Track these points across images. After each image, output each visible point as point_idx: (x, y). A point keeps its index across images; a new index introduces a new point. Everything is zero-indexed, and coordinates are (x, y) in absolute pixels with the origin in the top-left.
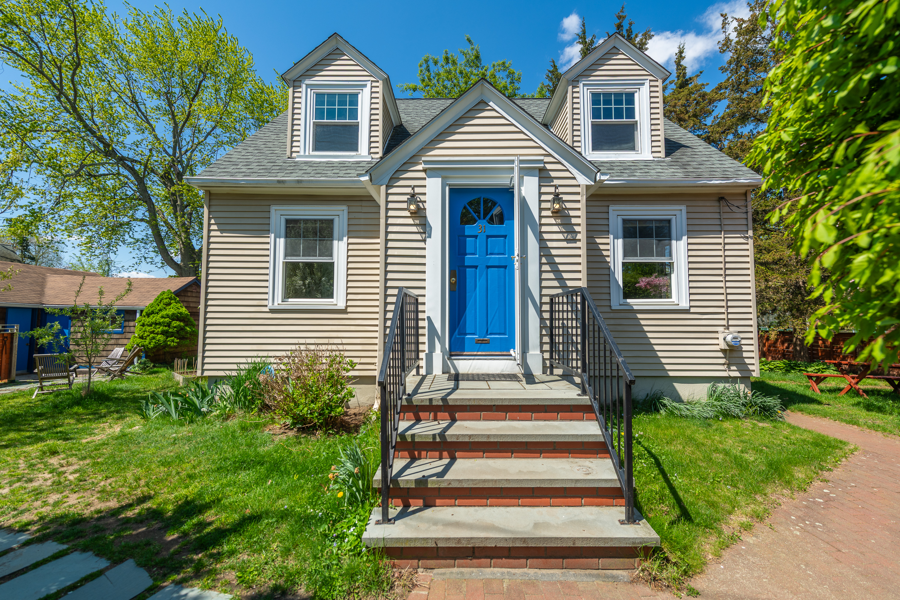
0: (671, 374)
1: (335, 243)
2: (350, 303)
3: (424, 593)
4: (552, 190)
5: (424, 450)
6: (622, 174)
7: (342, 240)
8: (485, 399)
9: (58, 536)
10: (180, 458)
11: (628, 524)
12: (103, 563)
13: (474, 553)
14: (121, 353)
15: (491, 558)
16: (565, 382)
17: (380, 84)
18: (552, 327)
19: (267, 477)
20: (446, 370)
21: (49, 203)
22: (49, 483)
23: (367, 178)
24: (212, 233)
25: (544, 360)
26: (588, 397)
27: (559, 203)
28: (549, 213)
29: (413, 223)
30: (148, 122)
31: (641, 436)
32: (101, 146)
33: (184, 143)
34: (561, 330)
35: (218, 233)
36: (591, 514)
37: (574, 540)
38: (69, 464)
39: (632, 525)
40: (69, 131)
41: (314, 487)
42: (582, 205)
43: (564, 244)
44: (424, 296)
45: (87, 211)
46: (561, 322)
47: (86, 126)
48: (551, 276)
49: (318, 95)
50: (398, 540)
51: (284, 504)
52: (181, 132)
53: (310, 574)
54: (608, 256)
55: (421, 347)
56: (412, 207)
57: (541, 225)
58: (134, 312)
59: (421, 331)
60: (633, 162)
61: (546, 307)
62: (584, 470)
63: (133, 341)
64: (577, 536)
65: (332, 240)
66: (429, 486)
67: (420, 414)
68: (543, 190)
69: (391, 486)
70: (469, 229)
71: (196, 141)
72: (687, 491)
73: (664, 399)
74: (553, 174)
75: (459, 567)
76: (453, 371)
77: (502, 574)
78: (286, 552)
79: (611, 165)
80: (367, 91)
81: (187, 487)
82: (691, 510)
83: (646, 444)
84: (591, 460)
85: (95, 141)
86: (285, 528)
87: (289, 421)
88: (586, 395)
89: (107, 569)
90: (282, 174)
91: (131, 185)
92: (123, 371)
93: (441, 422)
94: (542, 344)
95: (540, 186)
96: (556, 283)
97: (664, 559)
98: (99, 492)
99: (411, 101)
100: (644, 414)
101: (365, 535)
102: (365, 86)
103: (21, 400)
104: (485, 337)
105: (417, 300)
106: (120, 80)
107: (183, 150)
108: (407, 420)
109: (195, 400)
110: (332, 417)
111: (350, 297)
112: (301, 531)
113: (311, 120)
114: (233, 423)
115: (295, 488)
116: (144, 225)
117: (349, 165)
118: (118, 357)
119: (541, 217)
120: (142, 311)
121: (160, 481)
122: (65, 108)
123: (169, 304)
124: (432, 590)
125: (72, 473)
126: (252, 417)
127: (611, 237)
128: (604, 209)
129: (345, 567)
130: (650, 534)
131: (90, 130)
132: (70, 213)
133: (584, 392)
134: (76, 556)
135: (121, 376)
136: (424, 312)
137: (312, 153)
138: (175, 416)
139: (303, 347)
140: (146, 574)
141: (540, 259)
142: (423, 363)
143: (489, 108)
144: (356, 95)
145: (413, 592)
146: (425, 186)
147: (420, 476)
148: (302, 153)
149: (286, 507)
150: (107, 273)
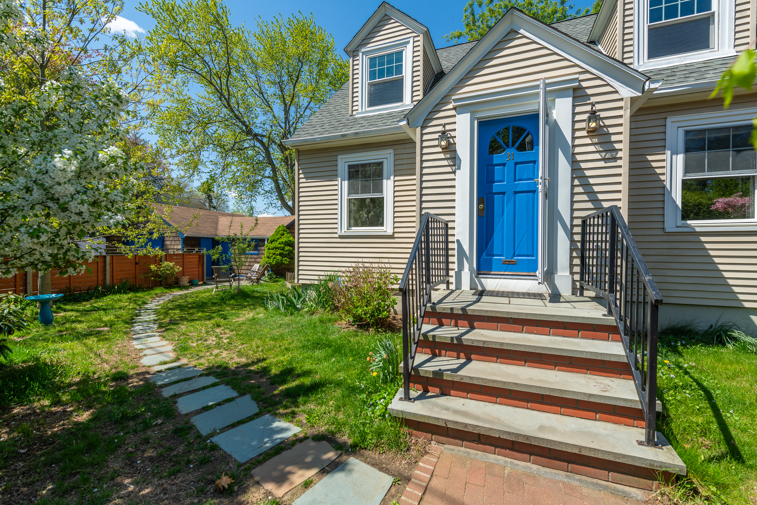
0: (747, 305)
1: (385, 181)
2: (396, 230)
3: (433, 460)
4: (588, 108)
5: (444, 350)
6: (687, 79)
7: (390, 179)
8: (502, 312)
9: (216, 374)
10: (282, 337)
11: (648, 446)
12: (235, 394)
13: (479, 438)
14: (257, 268)
15: (496, 447)
16: (595, 303)
17: (421, 38)
18: (583, 249)
19: (332, 356)
20: (474, 287)
21: (219, 170)
22: (214, 343)
23: (405, 122)
24: (301, 181)
25: (574, 281)
26: (613, 318)
27: (595, 121)
28: (584, 133)
29: (444, 157)
30: (270, 107)
31: (692, 367)
32: (244, 128)
33: (291, 118)
34: (595, 253)
35: (304, 180)
36: (605, 429)
37: (581, 448)
38: (225, 334)
39: (653, 448)
40: (227, 120)
41: (362, 368)
42: (626, 120)
43: (602, 164)
44: (454, 221)
45: (238, 174)
46: (595, 244)
47: (235, 115)
48: (585, 197)
49: (371, 59)
50: (415, 415)
51: (341, 376)
52: (289, 110)
53: (351, 427)
54: (663, 174)
55: (451, 266)
56: (443, 143)
57: (574, 146)
58: (263, 240)
59: (450, 252)
60: (704, 62)
61: (578, 230)
62: (602, 387)
63: (264, 260)
64: (583, 445)
65: (382, 179)
66: (445, 378)
67: (443, 320)
68: (578, 109)
69: (413, 373)
70: (497, 158)
71: (298, 115)
72: (744, 431)
73: (733, 331)
74: (589, 92)
75: (466, 447)
76: (480, 288)
77: (505, 462)
78: (338, 409)
79: (673, 71)
80: (410, 47)
81: (284, 356)
82: (745, 451)
83: (696, 376)
84: (613, 379)
85: (240, 124)
86: (339, 393)
87: (351, 319)
88: (612, 316)
89: (237, 397)
90: (345, 130)
91: (262, 153)
92: (258, 279)
93: (460, 328)
94: (572, 266)
95: (574, 106)
96: (590, 205)
97: (691, 490)
98: (238, 352)
99: (453, 48)
100: (702, 346)
101: (390, 407)
102: (408, 42)
103: (208, 294)
104: (512, 258)
105: (447, 225)
106: (252, 78)
107: (291, 123)
108: (432, 324)
109: (293, 299)
110: (381, 318)
111: (396, 225)
112: (349, 396)
113: (367, 81)
114: (316, 317)
115: (349, 366)
116: (270, 180)
117: (396, 114)
118: (257, 270)
119: (574, 138)
120: (268, 240)
121: (270, 350)
122: (224, 105)
123: (283, 235)
124: (440, 459)
125: (226, 339)
126: (327, 315)
127: (669, 153)
128: (661, 122)
129: (375, 426)
130: (674, 460)
131: (238, 118)
132: (229, 176)
133: (610, 313)
134: (222, 387)
135: (258, 282)
136: (454, 235)
137: (368, 109)
138: (282, 309)
139: (360, 265)
140: (256, 405)
141: (572, 181)
142: (452, 280)
143: (520, 36)
144: (401, 52)
145: (425, 457)
146: (455, 123)
147: (437, 369)
148: (360, 111)
149: (341, 378)
150: (251, 215)
